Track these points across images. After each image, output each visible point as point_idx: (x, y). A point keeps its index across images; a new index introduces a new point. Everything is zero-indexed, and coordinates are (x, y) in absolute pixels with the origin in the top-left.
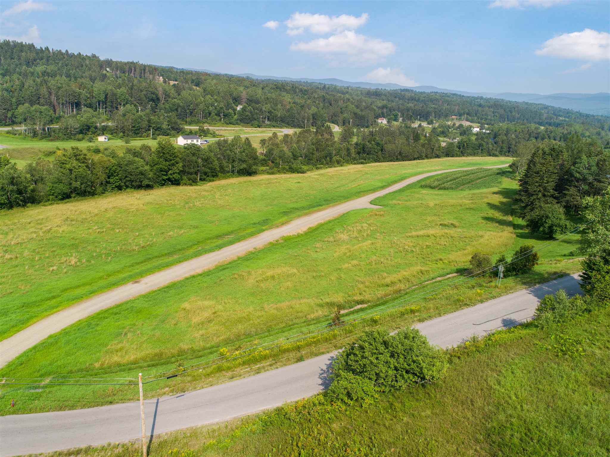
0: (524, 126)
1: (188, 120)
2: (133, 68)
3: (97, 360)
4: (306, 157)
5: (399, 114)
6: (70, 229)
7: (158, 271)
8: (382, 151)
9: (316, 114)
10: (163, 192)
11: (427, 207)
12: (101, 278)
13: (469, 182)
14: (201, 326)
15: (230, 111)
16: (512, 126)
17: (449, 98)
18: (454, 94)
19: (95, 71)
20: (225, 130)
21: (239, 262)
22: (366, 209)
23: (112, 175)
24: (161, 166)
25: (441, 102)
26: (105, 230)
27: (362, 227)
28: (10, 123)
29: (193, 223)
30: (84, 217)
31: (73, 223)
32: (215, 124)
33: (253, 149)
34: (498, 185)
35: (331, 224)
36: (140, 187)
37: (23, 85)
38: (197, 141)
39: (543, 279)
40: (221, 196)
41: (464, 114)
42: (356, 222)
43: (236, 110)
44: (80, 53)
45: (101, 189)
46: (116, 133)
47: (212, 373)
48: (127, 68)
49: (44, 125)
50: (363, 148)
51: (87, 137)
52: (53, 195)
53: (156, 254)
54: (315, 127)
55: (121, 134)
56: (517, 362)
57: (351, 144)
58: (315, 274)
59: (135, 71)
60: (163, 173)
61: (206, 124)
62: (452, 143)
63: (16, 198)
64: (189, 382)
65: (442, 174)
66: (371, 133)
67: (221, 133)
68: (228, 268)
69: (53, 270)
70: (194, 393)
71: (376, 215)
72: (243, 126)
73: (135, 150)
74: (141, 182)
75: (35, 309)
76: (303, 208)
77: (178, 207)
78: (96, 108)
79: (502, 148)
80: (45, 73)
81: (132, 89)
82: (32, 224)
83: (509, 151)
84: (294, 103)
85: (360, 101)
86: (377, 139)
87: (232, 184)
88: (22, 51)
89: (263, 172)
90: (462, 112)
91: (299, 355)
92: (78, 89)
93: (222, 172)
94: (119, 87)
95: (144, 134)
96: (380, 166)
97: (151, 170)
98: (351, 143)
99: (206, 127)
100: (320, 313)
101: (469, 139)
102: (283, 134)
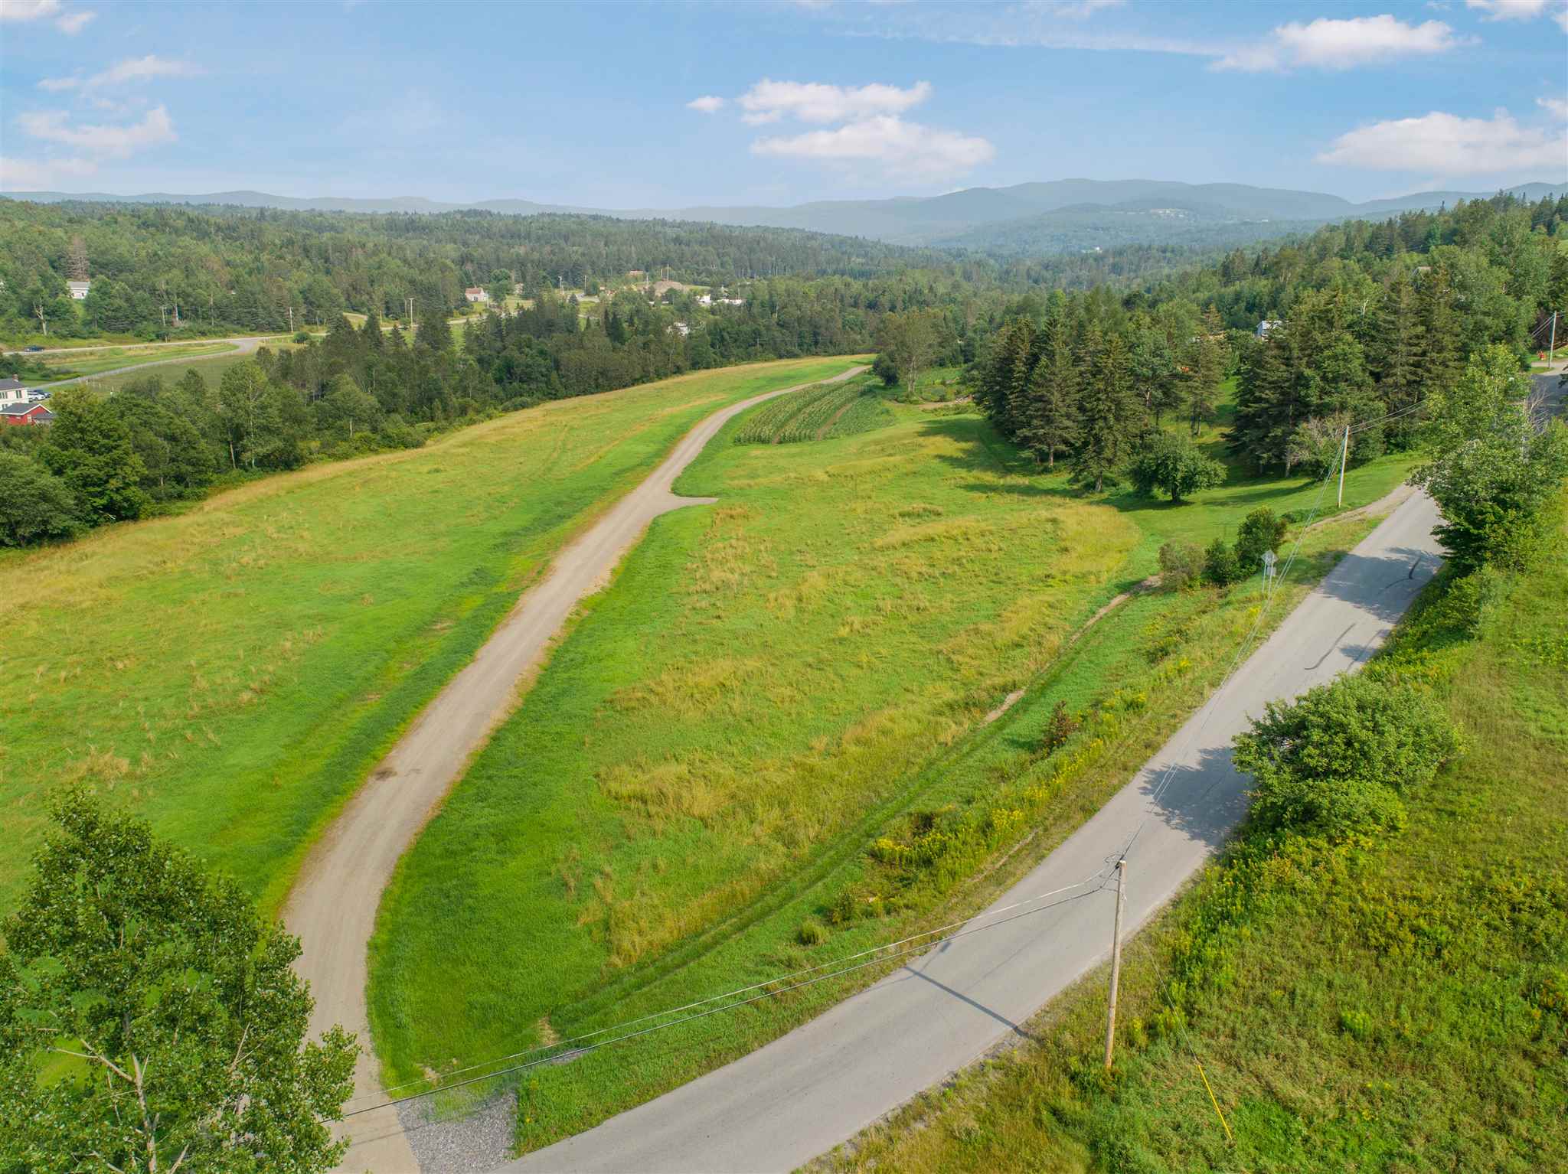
8: (558, 369)
11: (818, 482)
13: (827, 419)
22: (684, 508)
24: (82, 470)
27: (736, 549)
32: (26, 340)
34: (887, 417)
41: (655, 263)
42: (707, 541)
50: (509, 368)
60: (92, 489)
71: (732, 517)
72: (112, 340)
79: (800, 336)
83: (816, 343)
89: (317, 456)
90: (648, 259)
93: (215, 470)
97: (67, 485)
102: (244, 351)
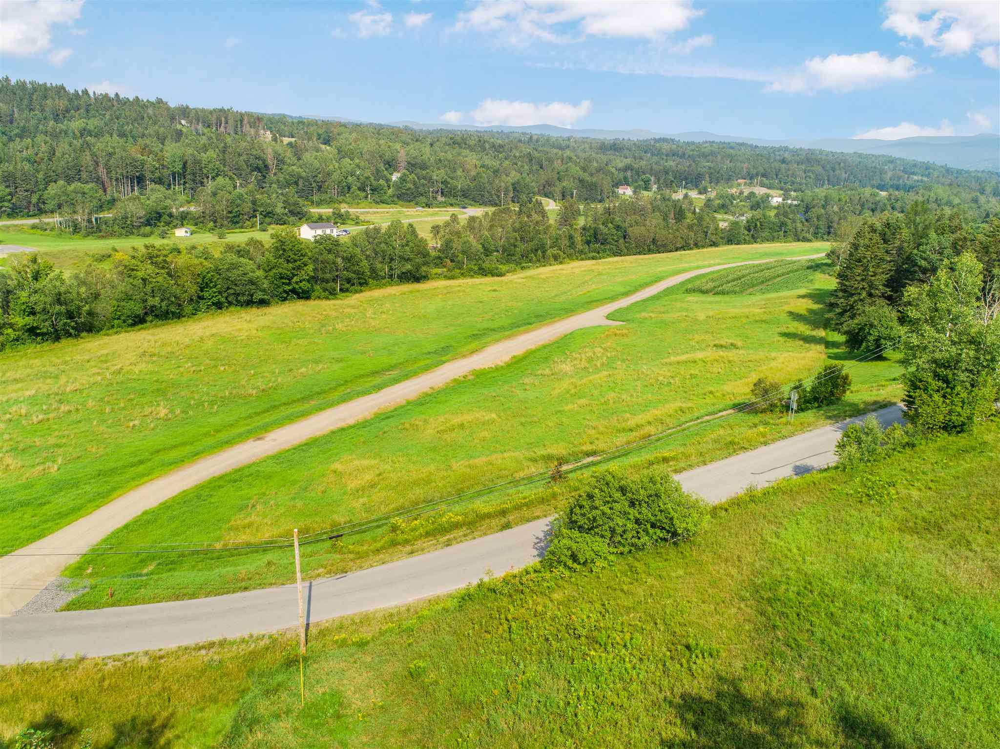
0: (853, 192)
1: (315, 198)
2: (223, 119)
3: (218, 539)
4: (504, 250)
5: (653, 179)
6: (150, 367)
7: (290, 423)
8: (625, 237)
9: (518, 182)
10: (286, 310)
11: (695, 320)
12: (206, 435)
13: (762, 282)
14: (360, 493)
15: (382, 182)
16: (833, 193)
17: (732, 151)
18: (742, 144)
19: (163, 126)
20: (375, 213)
21: (409, 407)
22: (600, 326)
23: (207, 285)
24: (280, 270)
25: (719, 157)
26: (203, 368)
27: (594, 353)
28: (36, 212)
29: (335, 354)
30: (169, 349)
31: (154, 359)
32: (358, 204)
33: (422, 240)
34: (807, 285)
35: (546, 351)
36: (249, 303)
37: (53, 152)
38: (332, 231)
39: (858, 411)
40: (375, 314)
41: (757, 175)
42: (585, 347)
43: (390, 180)
44: (137, 97)
45: (191, 308)
46: (202, 222)
47: (383, 548)
48: (213, 120)
49: (90, 214)
50: (595, 235)
51: (157, 231)
52: (118, 319)
53: (284, 400)
54: (518, 205)
55: (212, 224)
56: (805, 511)
57: (576, 229)
58: (523, 420)
59: (227, 123)
60: (284, 281)
61: (343, 205)
62: (737, 223)
63: (65, 324)
64: (351, 560)
65: (721, 270)
66: (608, 211)
67: (368, 218)
68: (393, 416)
69: (134, 426)
70: (360, 573)
71: (615, 335)
72: (402, 206)
73: (239, 246)
74: (252, 296)
75: (117, 478)
76: (503, 328)
77: (312, 331)
78: (169, 185)
79: (817, 227)
80: (84, 132)
81: (224, 152)
82: (92, 363)
83: (829, 233)
84: (483, 166)
85: (589, 160)
86: (617, 219)
87: (390, 295)
88: (45, 97)
89: (438, 276)
90: (754, 172)
91: (504, 520)
92: (139, 156)
93: (374, 278)
94: (205, 149)
95: (248, 223)
96: (622, 261)
97: (266, 277)
98: (575, 227)
99: (344, 208)
100: (533, 469)
101: (764, 215)
102: (467, 216)
